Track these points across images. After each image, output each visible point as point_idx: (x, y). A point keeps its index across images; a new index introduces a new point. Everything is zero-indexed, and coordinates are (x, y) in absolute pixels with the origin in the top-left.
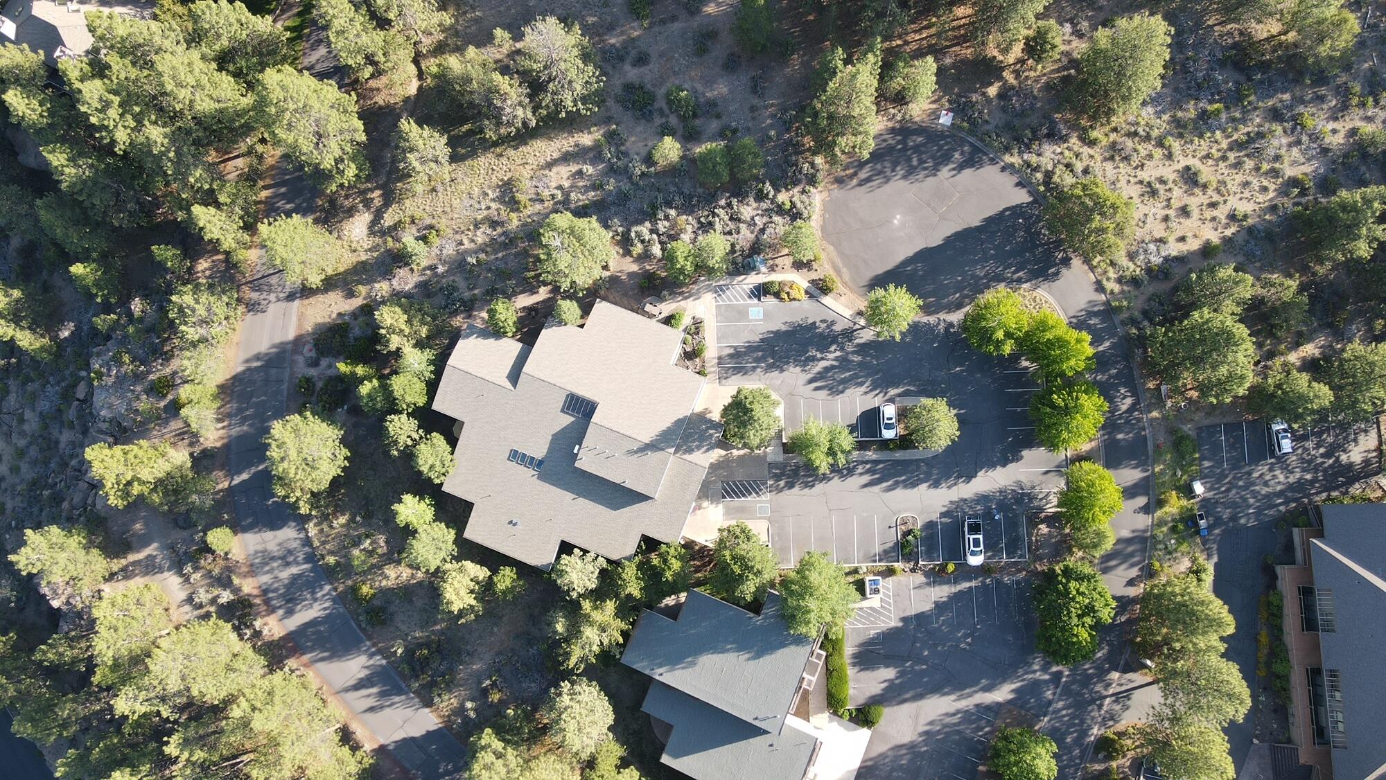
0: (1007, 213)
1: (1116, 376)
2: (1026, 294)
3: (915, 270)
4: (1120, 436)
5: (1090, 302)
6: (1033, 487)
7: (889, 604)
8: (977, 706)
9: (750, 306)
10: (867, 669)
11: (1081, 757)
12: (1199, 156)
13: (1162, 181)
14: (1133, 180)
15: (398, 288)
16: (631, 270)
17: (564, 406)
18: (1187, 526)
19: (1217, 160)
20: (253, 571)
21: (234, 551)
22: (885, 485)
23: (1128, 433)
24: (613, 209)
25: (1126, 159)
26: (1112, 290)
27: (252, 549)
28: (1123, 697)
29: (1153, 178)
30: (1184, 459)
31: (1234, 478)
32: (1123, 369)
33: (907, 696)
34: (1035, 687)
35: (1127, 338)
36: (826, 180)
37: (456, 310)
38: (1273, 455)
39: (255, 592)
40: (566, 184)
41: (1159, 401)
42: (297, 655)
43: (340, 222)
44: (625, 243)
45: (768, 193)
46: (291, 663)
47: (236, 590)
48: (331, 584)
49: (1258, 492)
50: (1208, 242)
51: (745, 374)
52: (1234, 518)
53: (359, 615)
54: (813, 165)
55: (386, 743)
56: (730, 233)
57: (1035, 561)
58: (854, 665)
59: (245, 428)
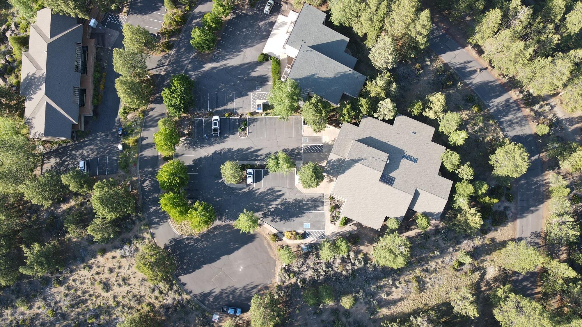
0: (191, 271)
1: (150, 195)
2: (185, 233)
3: (234, 245)
4: (150, 169)
5: (157, 229)
6: (189, 148)
7: (253, 101)
8: (219, 62)
9: (310, 229)
10: (263, 76)
11: (179, 43)
12: (101, 297)
13: (120, 285)
14: (133, 286)
15: (470, 241)
16: (363, 246)
17: (394, 181)
18: (127, 132)
19: (93, 295)
20: (525, 118)
21: (535, 126)
22: (252, 150)
23: (147, 171)
24: (372, 276)
25: (134, 296)
26: (147, 234)
27: (527, 127)
28: (160, 65)
29: (123, 287)
30: (125, 160)
31: (104, 152)
32: (146, 198)
33: (246, 66)
34: (194, 69)
35: (143, 212)
36: (273, 288)
37: (443, 230)
38: (87, 161)
39: (523, 109)
40: (394, 289)
41: (132, 184)
42: (502, 83)
43: (500, 275)
44: (366, 259)
45: (300, 282)
46: (505, 80)
47: (532, 110)
48: (491, 113)
49: (95, 146)
50: (102, 256)
51: (312, 198)
52: (107, 135)
53: (478, 99)
54: (279, 295)
55: (462, 49)
56: (318, 263)
57: (191, 118)
58: (268, 77)
59: (535, 180)
